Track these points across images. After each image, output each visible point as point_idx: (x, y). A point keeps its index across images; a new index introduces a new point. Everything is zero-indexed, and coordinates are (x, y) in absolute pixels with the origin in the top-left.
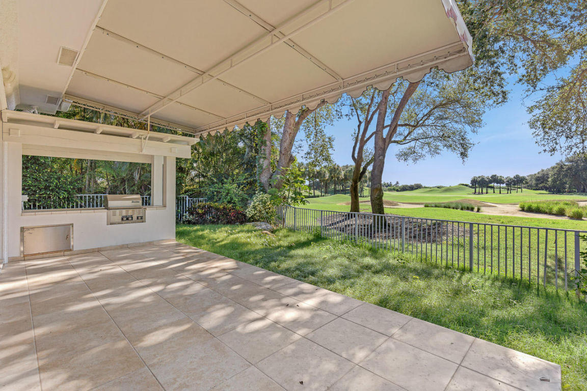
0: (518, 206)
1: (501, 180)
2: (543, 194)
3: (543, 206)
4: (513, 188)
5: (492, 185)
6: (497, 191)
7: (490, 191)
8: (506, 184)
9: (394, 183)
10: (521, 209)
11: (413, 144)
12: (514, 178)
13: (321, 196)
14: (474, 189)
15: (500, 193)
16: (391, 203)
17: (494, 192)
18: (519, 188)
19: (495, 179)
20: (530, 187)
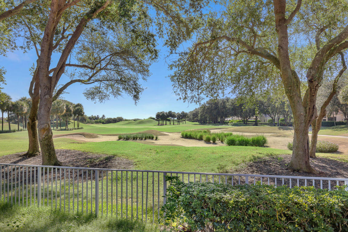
0: (181, 134)
1: (174, 115)
2: (196, 124)
3: (193, 134)
4: (181, 121)
5: (169, 118)
6: (172, 123)
7: (168, 123)
8: (177, 118)
9: (100, 117)
10: (182, 136)
11: (97, 84)
12: (181, 113)
13: (18, 130)
14: (158, 122)
15: (174, 124)
16: (91, 136)
17: (170, 124)
18: (184, 121)
19: (171, 114)
20: (190, 120)
